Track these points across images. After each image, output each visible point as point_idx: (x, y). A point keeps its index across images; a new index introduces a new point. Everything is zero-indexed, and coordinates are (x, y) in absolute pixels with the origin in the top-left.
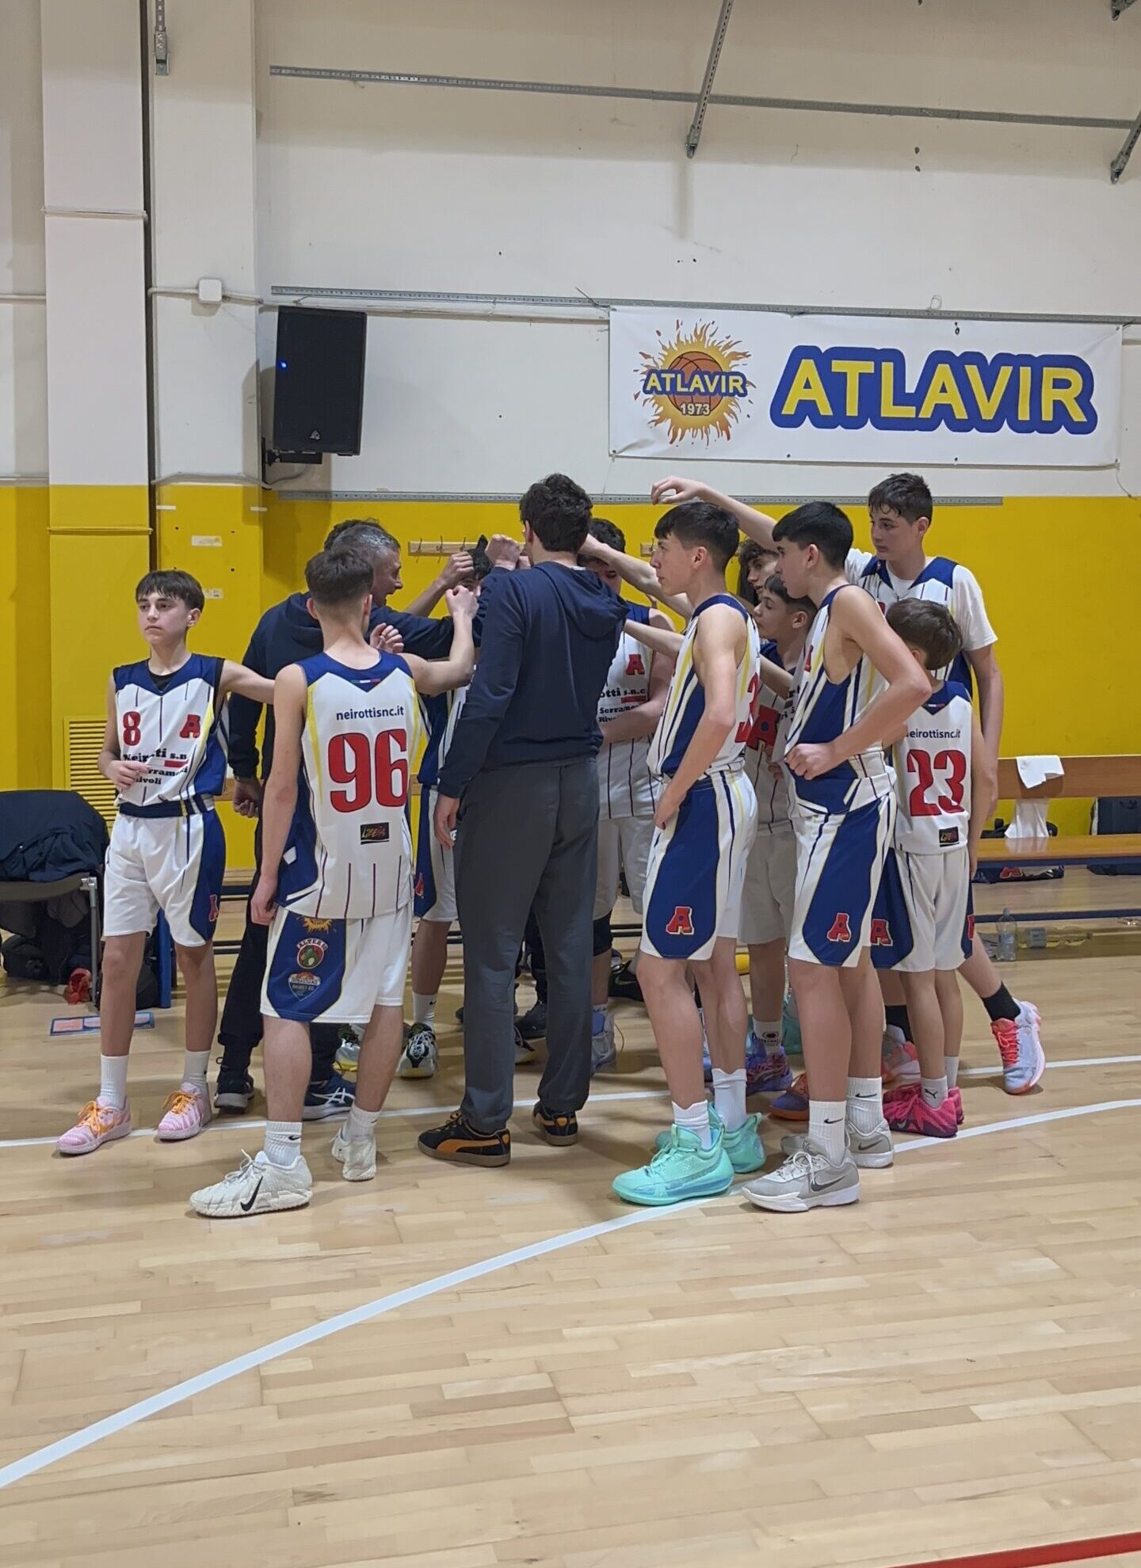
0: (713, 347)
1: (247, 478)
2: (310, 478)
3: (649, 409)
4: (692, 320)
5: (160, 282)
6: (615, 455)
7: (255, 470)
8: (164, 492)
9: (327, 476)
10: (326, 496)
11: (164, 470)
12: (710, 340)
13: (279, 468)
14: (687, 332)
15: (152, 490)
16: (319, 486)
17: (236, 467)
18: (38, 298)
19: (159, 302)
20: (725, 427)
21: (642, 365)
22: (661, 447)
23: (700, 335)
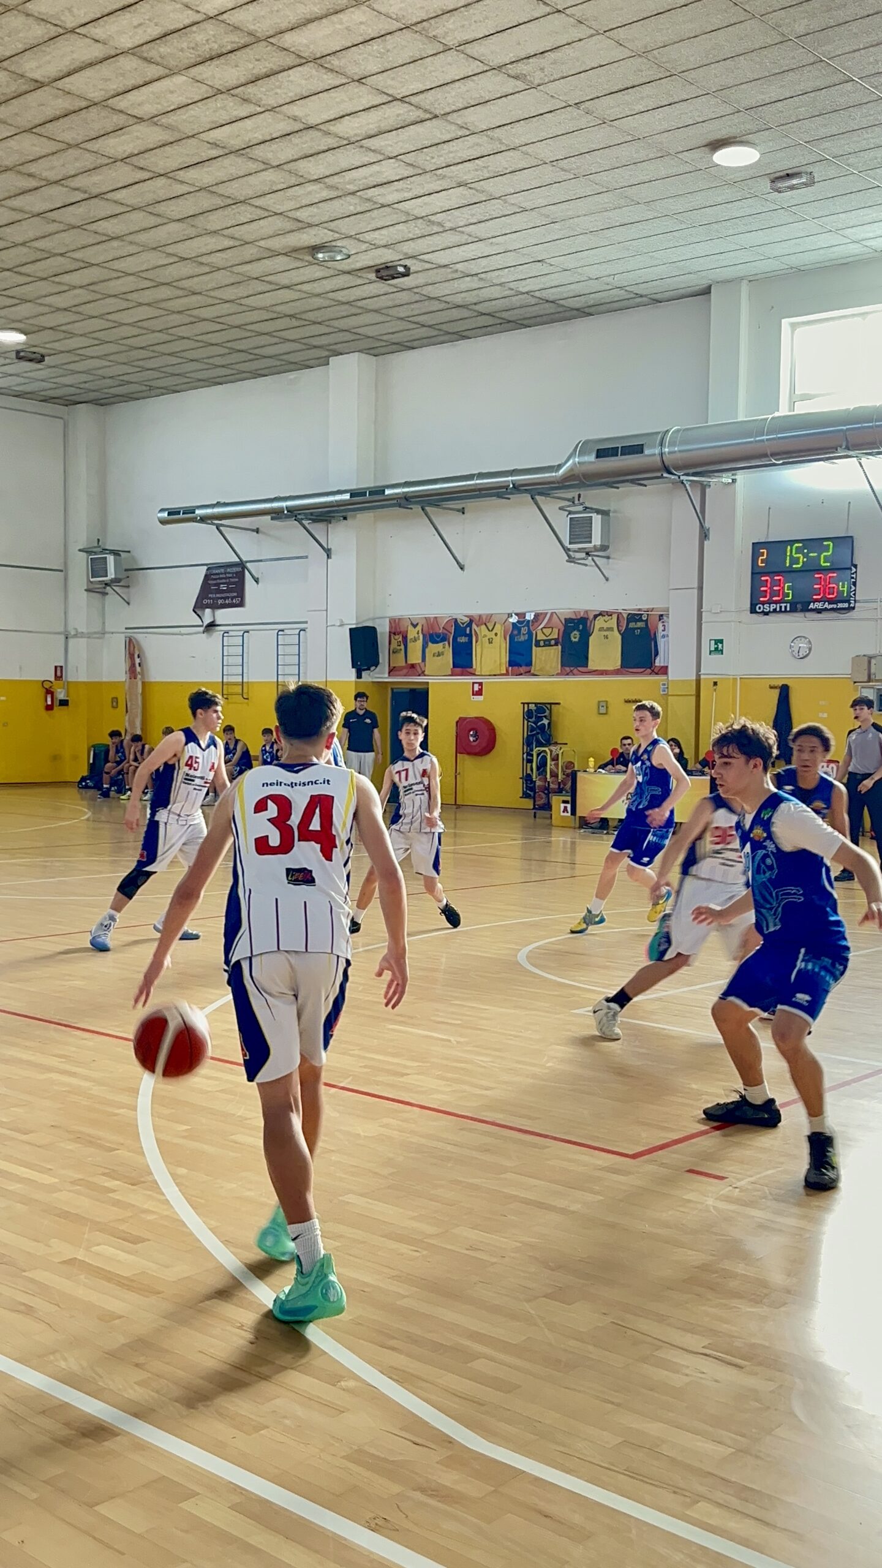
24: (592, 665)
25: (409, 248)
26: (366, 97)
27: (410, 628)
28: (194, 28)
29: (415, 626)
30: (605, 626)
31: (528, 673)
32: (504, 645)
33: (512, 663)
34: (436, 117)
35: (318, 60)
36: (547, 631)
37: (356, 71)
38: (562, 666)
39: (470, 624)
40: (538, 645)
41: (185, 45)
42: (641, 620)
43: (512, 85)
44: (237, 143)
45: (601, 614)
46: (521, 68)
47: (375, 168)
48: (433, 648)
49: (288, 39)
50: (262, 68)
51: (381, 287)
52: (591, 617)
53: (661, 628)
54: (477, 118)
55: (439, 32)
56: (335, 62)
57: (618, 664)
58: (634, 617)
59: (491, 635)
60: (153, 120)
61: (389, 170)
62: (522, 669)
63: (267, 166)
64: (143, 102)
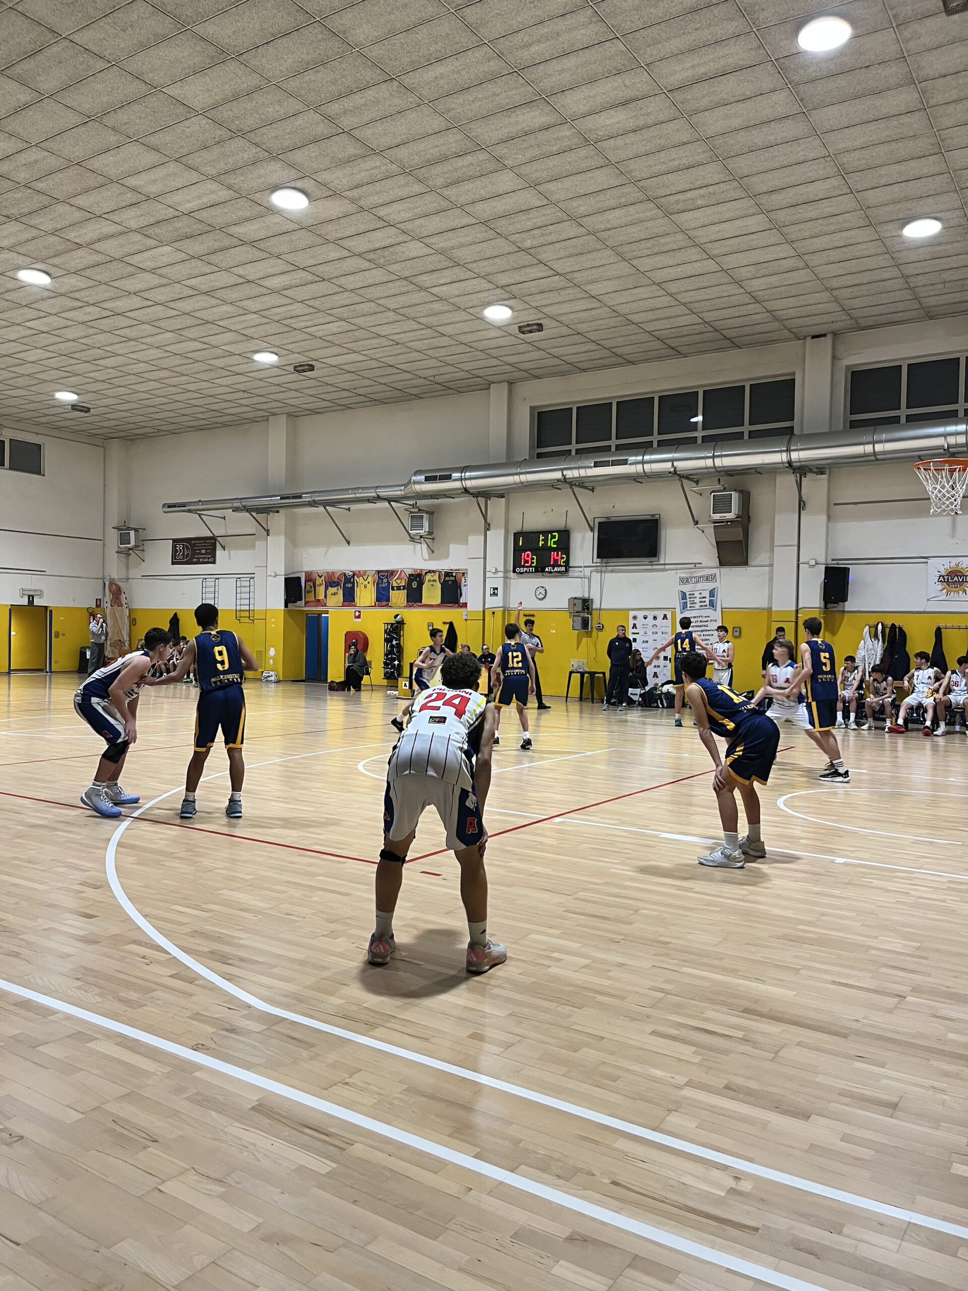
0: (962, 568)
1: (820, 608)
2: (839, 607)
3: (940, 587)
4: (954, 561)
5: (801, 561)
6: (928, 600)
7: (822, 605)
8: (799, 611)
9: (844, 606)
10: (844, 612)
11: (800, 606)
12: (960, 567)
13: (830, 605)
14: (953, 565)
15: (797, 611)
16: (842, 609)
17: (818, 606)
18: (772, 565)
19: (801, 565)
20: (965, 591)
21: (938, 574)
22: (944, 597)
23: (957, 565)
24: (424, 601)
25: (313, 355)
26: (281, 266)
27: (318, 577)
28: (175, 219)
29: (320, 577)
30: (432, 579)
31: (387, 605)
32: (373, 589)
33: (378, 599)
34: (324, 280)
35: (252, 243)
36: (399, 581)
37: (276, 251)
38: (407, 601)
39: (353, 577)
40: (393, 589)
41: (171, 229)
42: (452, 576)
43: (367, 265)
44: (205, 288)
45: (430, 572)
46: (371, 256)
47: (290, 307)
48: (331, 590)
49: (234, 230)
50: (217, 245)
51: (296, 376)
52: (424, 573)
53: (463, 580)
54: (349, 282)
55: (323, 232)
56: (262, 245)
57: (439, 601)
58: (448, 574)
59: (366, 583)
60: (152, 271)
61: (298, 308)
62: (384, 603)
63: (225, 302)
64: (144, 260)
